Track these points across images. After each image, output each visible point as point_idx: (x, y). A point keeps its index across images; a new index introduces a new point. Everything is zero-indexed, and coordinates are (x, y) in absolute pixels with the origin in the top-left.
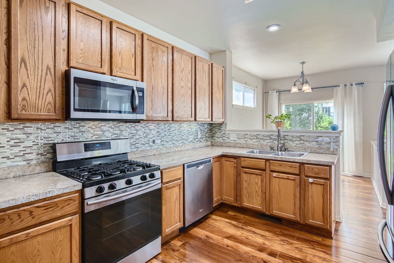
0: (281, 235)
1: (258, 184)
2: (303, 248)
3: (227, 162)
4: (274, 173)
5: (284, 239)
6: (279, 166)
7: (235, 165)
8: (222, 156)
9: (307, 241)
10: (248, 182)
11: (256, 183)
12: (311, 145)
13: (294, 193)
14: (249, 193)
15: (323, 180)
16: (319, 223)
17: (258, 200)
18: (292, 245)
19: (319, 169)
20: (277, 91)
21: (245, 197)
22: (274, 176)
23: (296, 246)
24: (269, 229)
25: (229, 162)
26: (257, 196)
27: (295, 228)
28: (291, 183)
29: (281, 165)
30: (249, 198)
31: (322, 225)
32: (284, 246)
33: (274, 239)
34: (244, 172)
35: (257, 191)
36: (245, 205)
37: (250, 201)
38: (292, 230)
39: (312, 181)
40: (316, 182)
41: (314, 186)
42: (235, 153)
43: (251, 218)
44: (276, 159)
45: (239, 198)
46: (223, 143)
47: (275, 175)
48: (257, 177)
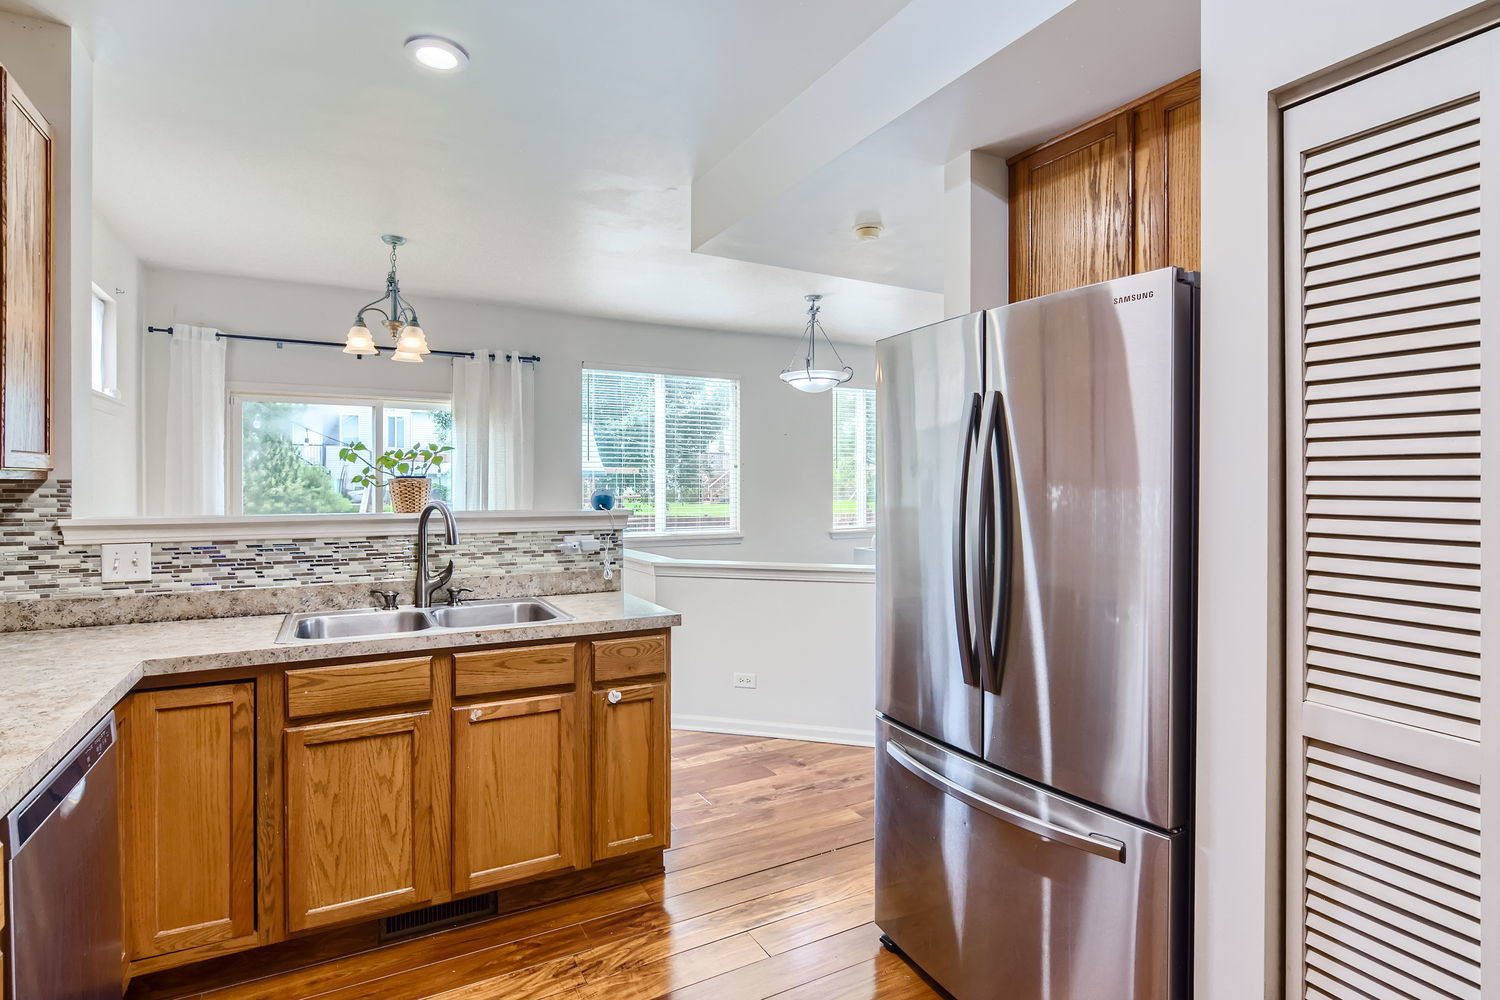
0: (532, 956)
1: (391, 782)
2: (639, 954)
3: (172, 715)
4: (473, 707)
5: (560, 963)
6: (498, 669)
7: (245, 720)
8: (148, 685)
9: (625, 924)
10: (333, 789)
11: (382, 779)
12: (540, 567)
13: (556, 765)
14: (341, 842)
15: (648, 682)
16: (637, 838)
17: (394, 860)
18: (602, 966)
19: (638, 646)
20: (220, 333)
21: (316, 870)
22: (473, 717)
23: (615, 961)
24: (476, 966)
25: (194, 712)
26: (385, 842)
27: (549, 899)
28: (545, 727)
29: (507, 663)
30: (342, 872)
31: (647, 840)
32: (587, 990)
33: (530, 988)
34: (308, 746)
35: (386, 815)
36: (316, 915)
37: (344, 883)
38: (546, 913)
39: (619, 696)
40: (629, 697)
41: (623, 711)
42: (245, 653)
43: (351, 968)
44: (483, 642)
45: (268, 900)
46: (40, 607)
47: (480, 713)
48: (384, 748)
